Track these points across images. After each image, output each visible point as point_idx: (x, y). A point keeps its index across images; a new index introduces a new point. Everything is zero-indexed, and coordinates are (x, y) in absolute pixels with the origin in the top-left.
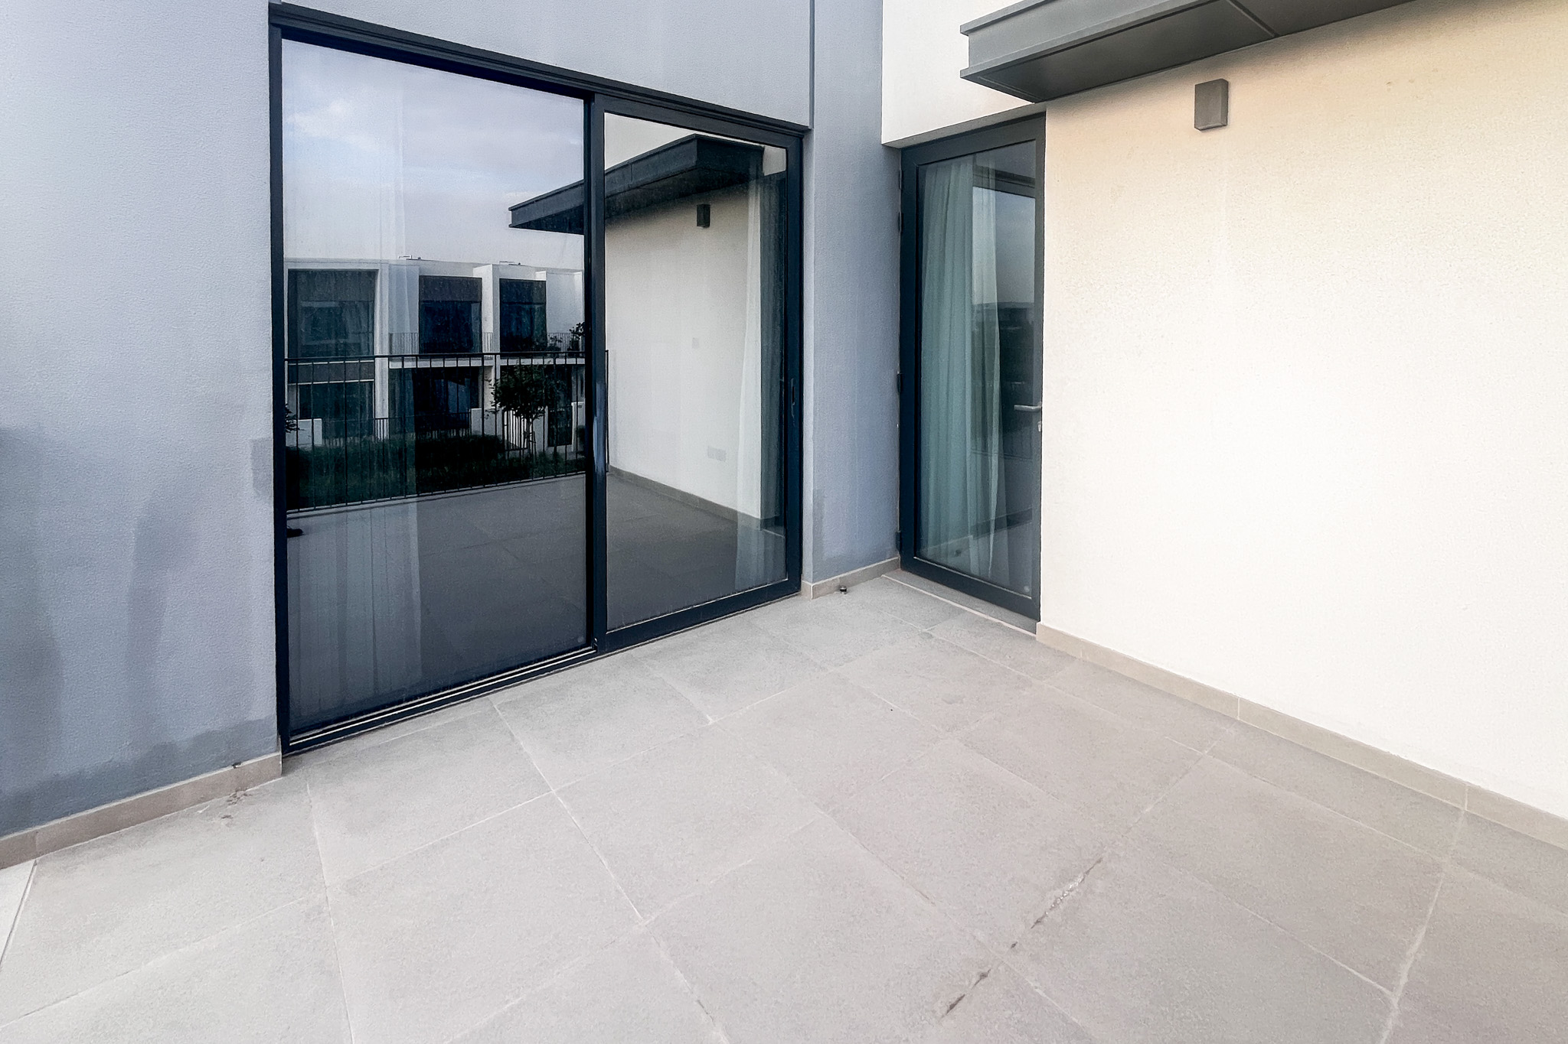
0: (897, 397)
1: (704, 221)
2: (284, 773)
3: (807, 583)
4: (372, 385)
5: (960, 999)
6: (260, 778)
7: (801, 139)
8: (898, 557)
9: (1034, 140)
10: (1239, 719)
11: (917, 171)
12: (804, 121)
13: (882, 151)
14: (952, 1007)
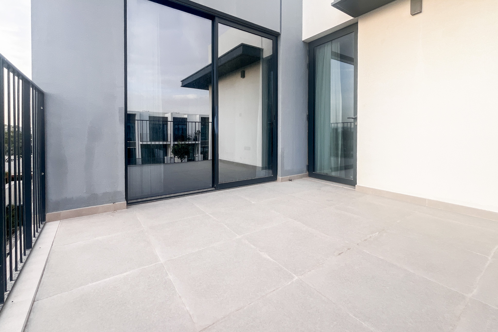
0: (307, 122)
1: (243, 76)
2: (127, 208)
3: (279, 177)
4: (135, 149)
5: (342, 253)
6: (121, 208)
7: (277, 37)
8: (307, 173)
9: (354, 32)
10: (427, 206)
11: (314, 49)
12: (278, 31)
13: (302, 43)
14: (340, 254)
